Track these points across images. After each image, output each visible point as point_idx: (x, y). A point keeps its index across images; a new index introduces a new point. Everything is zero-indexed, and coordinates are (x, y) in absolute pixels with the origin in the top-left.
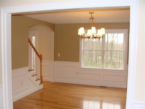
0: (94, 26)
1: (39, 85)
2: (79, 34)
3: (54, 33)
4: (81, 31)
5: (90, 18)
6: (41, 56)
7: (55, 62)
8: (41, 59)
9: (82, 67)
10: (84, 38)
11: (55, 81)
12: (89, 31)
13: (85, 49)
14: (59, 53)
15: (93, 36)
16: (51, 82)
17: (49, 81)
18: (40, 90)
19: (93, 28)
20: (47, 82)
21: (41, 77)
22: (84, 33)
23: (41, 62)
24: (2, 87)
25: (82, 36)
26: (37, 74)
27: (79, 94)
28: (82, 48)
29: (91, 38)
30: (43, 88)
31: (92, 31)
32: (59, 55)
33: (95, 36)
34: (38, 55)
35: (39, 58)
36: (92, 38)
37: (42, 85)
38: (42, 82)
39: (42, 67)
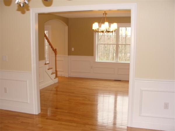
0: (107, 22)
1: (55, 78)
2: (93, 29)
3: (67, 27)
4: (95, 26)
5: (104, 14)
6: (56, 50)
7: (69, 56)
8: (55, 54)
9: (96, 61)
10: (98, 32)
11: (70, 76)
12: (103, 25)
13: (99, 43)
14: (73, 47)
15: (106, 30)
16: (66, 76)
17: (63, 76)
18: (55, 83)
19: (106, 24)
20: (61, 77)
21: (56, 71)
22: (98, 28)
23: (56, 56)
24: (31, 73)
25: (96, 30)
26: (53, 67)
27: (94, 86)
28: (97, 42)
29: (104, 32)
30: (58, 82)
31: (105, 26)
32: (73, 49)
33: (108, 30)
34: (53, 49)
35: (54, 52)
36: (106, 32)
37: (57, 79)
38: (56, 76)
39: (57, 61)
